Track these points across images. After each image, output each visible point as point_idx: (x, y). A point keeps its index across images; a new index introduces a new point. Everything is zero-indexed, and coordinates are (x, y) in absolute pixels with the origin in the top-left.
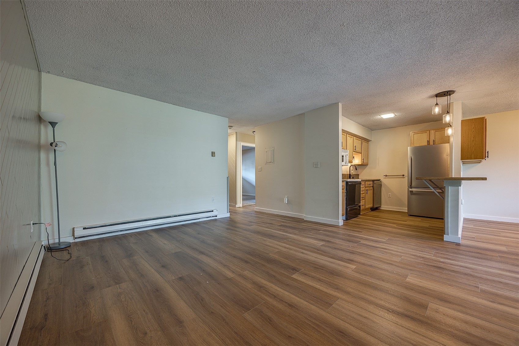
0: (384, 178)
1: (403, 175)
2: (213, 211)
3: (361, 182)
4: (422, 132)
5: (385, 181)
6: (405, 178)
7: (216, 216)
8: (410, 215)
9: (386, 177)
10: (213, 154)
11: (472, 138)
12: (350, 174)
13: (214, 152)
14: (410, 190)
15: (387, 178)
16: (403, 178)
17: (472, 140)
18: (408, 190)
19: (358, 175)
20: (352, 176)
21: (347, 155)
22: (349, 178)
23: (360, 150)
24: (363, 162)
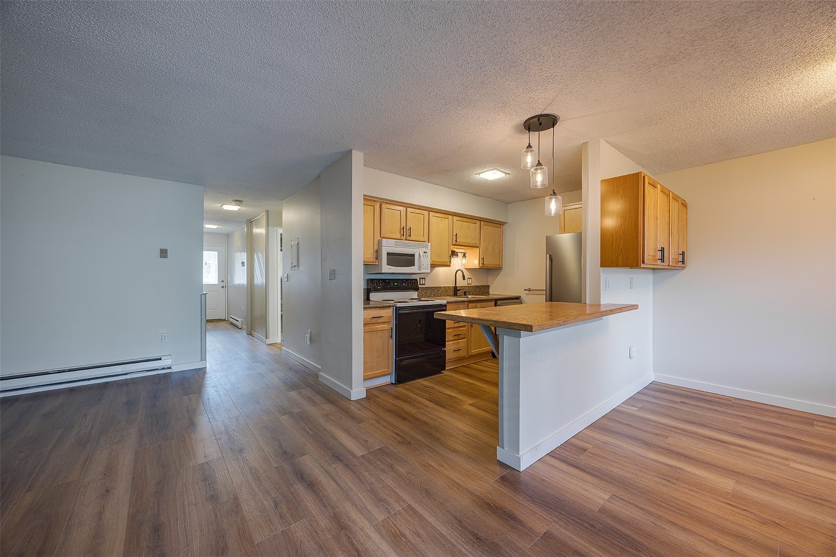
0: (526, 294)
2: (160, 359)
3: (446, 306)
7: (170, 368)
9: (530, 292)
10: (164, 253)
12: (455, 287)
13: (164, 250)
15: (531, 294)
19: (488, 287)
20: (459, 290)
21: (425, 252)
22: (455, 295)
23: (476, 242)
24: (483, 264)
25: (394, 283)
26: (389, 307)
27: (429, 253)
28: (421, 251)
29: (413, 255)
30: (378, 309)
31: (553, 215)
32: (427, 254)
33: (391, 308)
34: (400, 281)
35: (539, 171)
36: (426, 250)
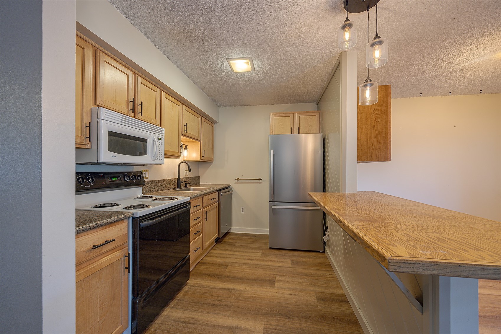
0: (235, 184)
1: (260, 179)
4: (284, 115)
5: (236, 188)
6: (262, 183)
8: (273, 249)
9: (238, 182)
11: (373, 122)
12: (179, 179)
14: (273, 207)
15: (239, 184)
16: (260, 183)
17: (373, 125)
18: (270, 206)
20: (182, 182)
21: (159, 139)
22: (178, 187)
23: (198, 136)
24: (204, 157)
25: (111, 177)
26: (122, 220)
27: (163, 140)
28: (156, 136)
29: (145, 141)
30: (101, 228)
31: (368, 104)
32: (161, 141)
33: (125, 221)
34: (121, 175)
35: (377, 47)
36: (160, 136)
